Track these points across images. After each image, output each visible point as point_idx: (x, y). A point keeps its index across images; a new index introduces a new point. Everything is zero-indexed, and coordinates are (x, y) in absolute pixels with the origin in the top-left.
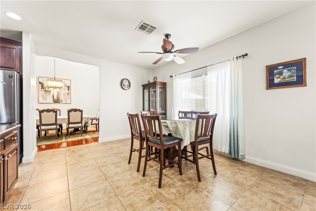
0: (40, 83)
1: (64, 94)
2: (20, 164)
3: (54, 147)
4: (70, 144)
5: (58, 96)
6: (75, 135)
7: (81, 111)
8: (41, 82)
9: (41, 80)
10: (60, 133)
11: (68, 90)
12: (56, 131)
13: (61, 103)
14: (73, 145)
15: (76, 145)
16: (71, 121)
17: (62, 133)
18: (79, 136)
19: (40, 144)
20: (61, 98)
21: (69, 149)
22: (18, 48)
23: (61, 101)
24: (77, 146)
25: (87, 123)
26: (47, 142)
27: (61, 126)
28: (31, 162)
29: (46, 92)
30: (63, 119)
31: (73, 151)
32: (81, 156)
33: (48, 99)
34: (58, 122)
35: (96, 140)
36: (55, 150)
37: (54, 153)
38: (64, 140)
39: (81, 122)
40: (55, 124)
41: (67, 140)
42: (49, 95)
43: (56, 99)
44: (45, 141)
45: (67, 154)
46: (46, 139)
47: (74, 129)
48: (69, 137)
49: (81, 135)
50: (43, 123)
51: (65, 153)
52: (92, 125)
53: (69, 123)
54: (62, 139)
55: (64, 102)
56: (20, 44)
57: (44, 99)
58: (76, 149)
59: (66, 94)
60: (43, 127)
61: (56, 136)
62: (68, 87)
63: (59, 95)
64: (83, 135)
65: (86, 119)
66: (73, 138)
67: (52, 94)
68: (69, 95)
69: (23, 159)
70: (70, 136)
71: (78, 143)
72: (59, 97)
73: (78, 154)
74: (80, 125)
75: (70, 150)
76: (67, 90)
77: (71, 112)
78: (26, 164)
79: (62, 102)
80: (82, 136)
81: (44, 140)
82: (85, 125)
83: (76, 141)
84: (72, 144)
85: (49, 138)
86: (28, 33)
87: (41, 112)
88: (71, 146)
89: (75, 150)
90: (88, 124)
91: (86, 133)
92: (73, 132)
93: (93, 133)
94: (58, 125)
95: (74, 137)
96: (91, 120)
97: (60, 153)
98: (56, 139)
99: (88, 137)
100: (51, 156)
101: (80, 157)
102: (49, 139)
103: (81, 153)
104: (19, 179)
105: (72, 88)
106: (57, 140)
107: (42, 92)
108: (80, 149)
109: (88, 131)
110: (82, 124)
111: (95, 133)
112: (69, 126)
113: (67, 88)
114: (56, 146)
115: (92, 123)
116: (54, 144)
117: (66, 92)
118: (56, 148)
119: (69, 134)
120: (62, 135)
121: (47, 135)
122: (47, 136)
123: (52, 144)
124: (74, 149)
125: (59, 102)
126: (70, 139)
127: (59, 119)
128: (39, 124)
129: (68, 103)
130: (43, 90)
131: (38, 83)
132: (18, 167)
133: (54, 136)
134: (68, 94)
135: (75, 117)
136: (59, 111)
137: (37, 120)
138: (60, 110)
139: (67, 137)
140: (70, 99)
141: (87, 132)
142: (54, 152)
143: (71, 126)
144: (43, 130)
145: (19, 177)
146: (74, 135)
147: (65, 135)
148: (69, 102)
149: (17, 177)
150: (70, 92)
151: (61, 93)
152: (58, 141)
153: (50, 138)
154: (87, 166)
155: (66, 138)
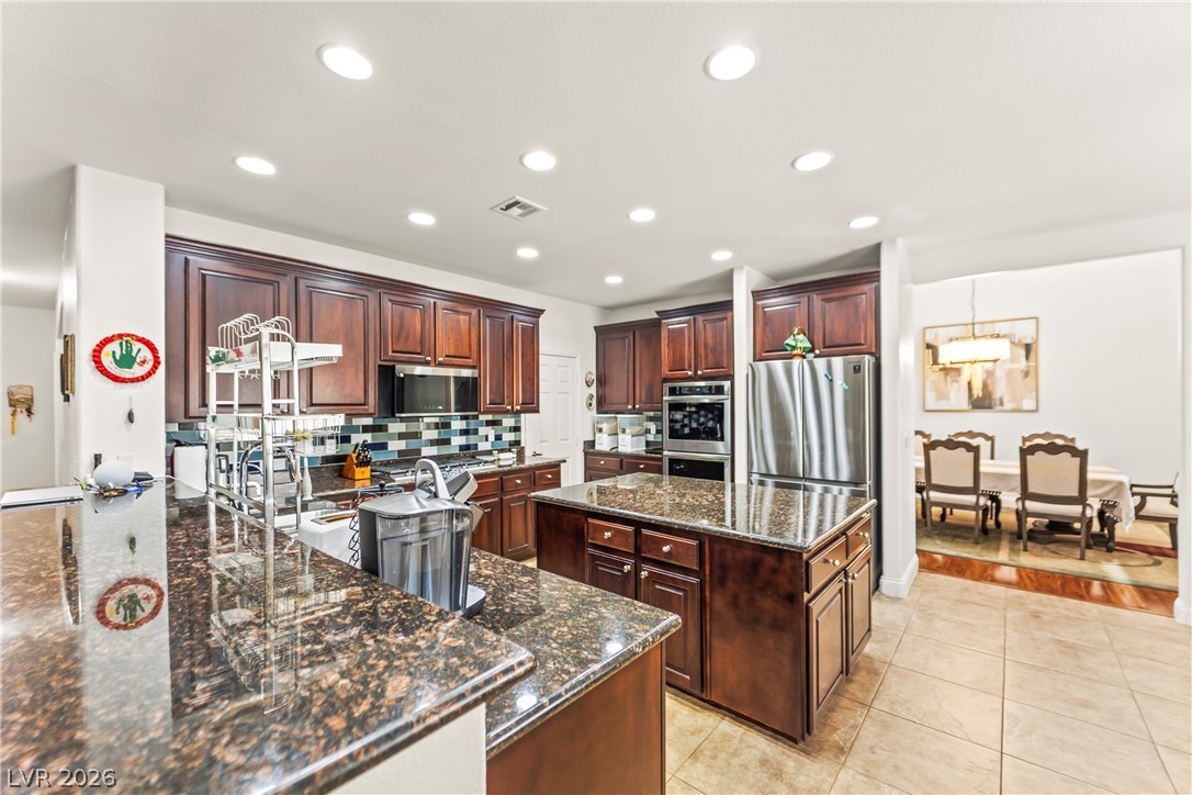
0: (929, 346)
1: (1009, 373)
2: (877, 593)
3: (968, 572)
4: (1028, 582)
5: (985, 385)
6: (1052, 547)
7: (1082, 455)
8: (931, 342)
9: (930, 338)
10: (991, 523)
11: (1027, 357)
12: (977, 514)
13: (999, 408)
14: (1038, 589)
15: (1051, 591)
16: (1032, 489)
17: (998, 524)
18: (1068, 557)
19: (928, 546)
20: (1000, 390)
21: (1021, 597)
22: (870, 287)
23: (998, 402)
24: (1054, 598)
25: (1114, 506)
26: (947, 545)
27: (994, 498)
28: (901, 599)
29: (946, 375)
30: (1003, 477)
31: (1036, 615)
32: (1068, 648)
33: (953, 395)
34: (984, 486)
35: (1162, 598)
36: (970, 583)
37: (966, 596)
38: (1003, 556)
39: (1081, 499)
40: (974, 490)
41: (1016, 558)
42: (956, 381)
43: (981, 395)
44: (943, 540)
45: (1010, 615)
46: (946, 535)
47: (1051, 522)
48: (1025, 550)
49: (1077, 553)
50: (934, 481)
51: (1005, 609)
52: (1138, 517)
53: (1026, 495)
54: (997, 549)
55: (1008, 406)
56: (874, 277)
57: (942, 395)
58: (1049, 610)
59: (1019, 376)
60: (935, 495)
61: (977, 531)
62: (1028, 348)
63: (989, 381)
64: (1089, 553)
65: (1107, 488)
66: (1042, 556)
67: (964, 378)
68: (1031, 379)
69: (884, 580)
70: (1029, 544)
71: (1062, 585)
72: (990, 388)
73: (1052, 633)
74: (1076, 510)
75: (1022, 604)
76: (1023, 358)
77: (1033, 454)
78: (890, 597)
79: (1001, 404)
80: (1082, 558)
81: (938, 534)
82: (1101, 514)
83: (1052, 575)
84: (1035, 584)
85: (954, 532)
86: (893, 241)
87: (930, 447)
88: (1031, 591)
89: (1043, 613)
90: (1116, 512)
91: (1110, 550)
92: (1042, 532)
93: (1150, 561)
94: (982, 494)
95: (1045, 552)
96: (1134, 494)
97: (985, 603)
98: (977, 543)
99: (1113, 570)
100: (957, 601)
101: (1062, 652)
102: (955, 536)
103: (1069, 635)
104: (873, 633)
105: (1044, 351)
106: (979, 547)
107: (934, 376)
108: (1068, 617)
109: (1117, 540)
110: (1085, 506)
111: (1158, 563)
112: (1023, 504)
113: (1022, 352)
114: (977, 572)
115: (1139, 508)
116: (968, 562)
117: (1016, 366)
118: (973, 578)
119: (1025, 536)
120: (1000, 533)
121: (949, 519)
122: (947, 524)
123: (963, 558)
124: (1041, 609)
125: (990, 407)
126: (1029, 560)
127: (986, 474)
128: (923, 480)
129: (1025, 408)
130: (937, 368)
131: (923, 346)
132: (872, 599)
133: (969, 529)
134: (1026, 374)
135: (1054, 474)
136: (990, 442)
137: (917, 470)
138: (991, 439)
139: (1016, 547)
140: (1034, 393)
141: (1111, 544)
142: (966, 589)
143: (1031, 505)
144: (937, 504)
145: (873, 628)
146: (1050, 542)
147: (1012, 534)
148: (1028, 404)
149: (869, 630)
150: (1036, 367)
151: (999, 373)
152: (984, 552)
153: (958, 533)
154: (1086, 704)
155: (1013, 551)
